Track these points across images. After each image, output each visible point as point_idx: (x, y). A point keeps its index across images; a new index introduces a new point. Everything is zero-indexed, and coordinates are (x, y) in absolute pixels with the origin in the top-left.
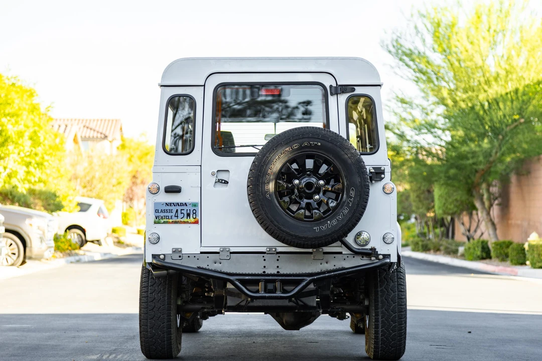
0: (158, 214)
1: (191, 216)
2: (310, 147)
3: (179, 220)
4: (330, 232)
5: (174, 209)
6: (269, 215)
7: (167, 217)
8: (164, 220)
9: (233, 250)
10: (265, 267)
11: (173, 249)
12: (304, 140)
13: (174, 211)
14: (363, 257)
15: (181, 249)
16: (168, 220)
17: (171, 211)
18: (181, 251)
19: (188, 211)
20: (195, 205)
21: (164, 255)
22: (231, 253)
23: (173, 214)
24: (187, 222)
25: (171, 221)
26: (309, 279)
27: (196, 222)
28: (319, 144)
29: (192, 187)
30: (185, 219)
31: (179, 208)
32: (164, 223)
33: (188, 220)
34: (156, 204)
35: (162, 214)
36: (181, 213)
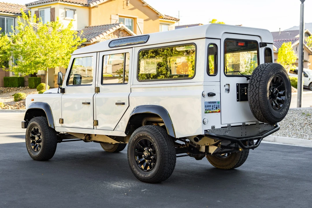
0: (206, 108)
1: (218, 108)
3: (213, 111)
5: (212, 104)
8: (209, 111)
9: (232, 125)
10: (242, 133)
11: (212, 126)
13: (212, 106)
17: (210, 106)
18: (214, 127)
19: (217, 106)
20: (219, 102)
21: (209, 130)
22: (231, 127)
23: (211, 108)
24: (216, 112)
25: (211, 111)
27: (219, 112)
29: (217, 93)
30: (216, 110)
34: (205, 102)
36: (214, 107)
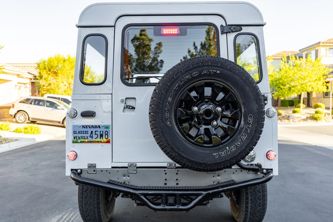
0: (76, 135)
1: (104, 136)
2: (209, 75)
3: (93, 140)
5: (90, 130)
7: (84, 138)
8: (81, 140)
9: (139, 165)
10: (166, 179)
11: (88, 164)
13: (90, 133)
14: (249, 171)
15: (95, 164)
16: (84, 140)
17: (87, 132)
18: (95, 166)
19: (101, 132)
20: (107, 127)
21: (81, 170)
22: (137, 168)
23: (89, 135)
24: (101, 142)
25: (87, 140)
26: (204, 193)
27: (108, 142)
28: (219, 72)
29: (104, 112)
30: (99, 139)
31: (94, 130)
32: (81, 142)
33: (101, 140)
34: (74, 127)
35: (79, 135)
36: (95, 134)
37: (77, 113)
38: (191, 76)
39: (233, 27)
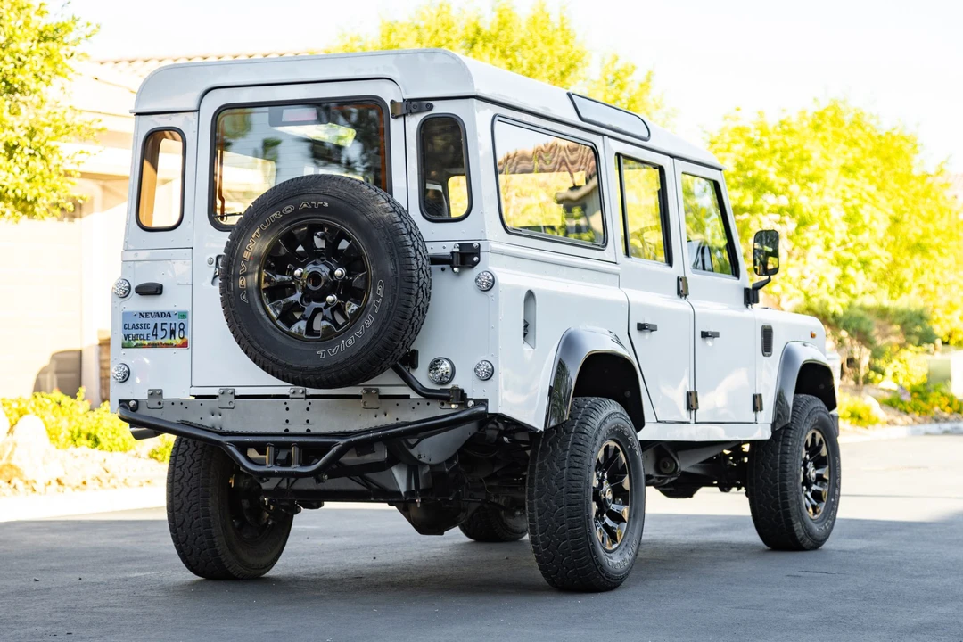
0: (128, 332)
1: (177, 334)
2: (312, 209)
3: (159, 341)
4: (343, 359)
5: (152, 322)
6: (245, 331)
7: (141, 337)
8: (137, 342)
9: (239, 392)
10: (287, 421)
11: (149, 390)
12: (301, 198)
13: (152, 326)
14: (443, 404)
15: (161, 390)
16: (142, 342)
17: (147, 326)
18: (161, 394)
19: (173, 326)
20: (183, 315)
21: (137, 401)
22: (236, 397)
23: (150, 331)
24: (170, 345)
25: (146, 342)
26: (342, 442)
27: (185, 345)
28: (326, 204)
29: (179, 284)
30: (167, 340)
31: (159, 321)
32: (137, 346)
33: (173, 341)
34: (125, 315)
35: (134, 332)
36: (162, 330)
37: (130, 288)
38: (281, 213)
39: (414, 103)
